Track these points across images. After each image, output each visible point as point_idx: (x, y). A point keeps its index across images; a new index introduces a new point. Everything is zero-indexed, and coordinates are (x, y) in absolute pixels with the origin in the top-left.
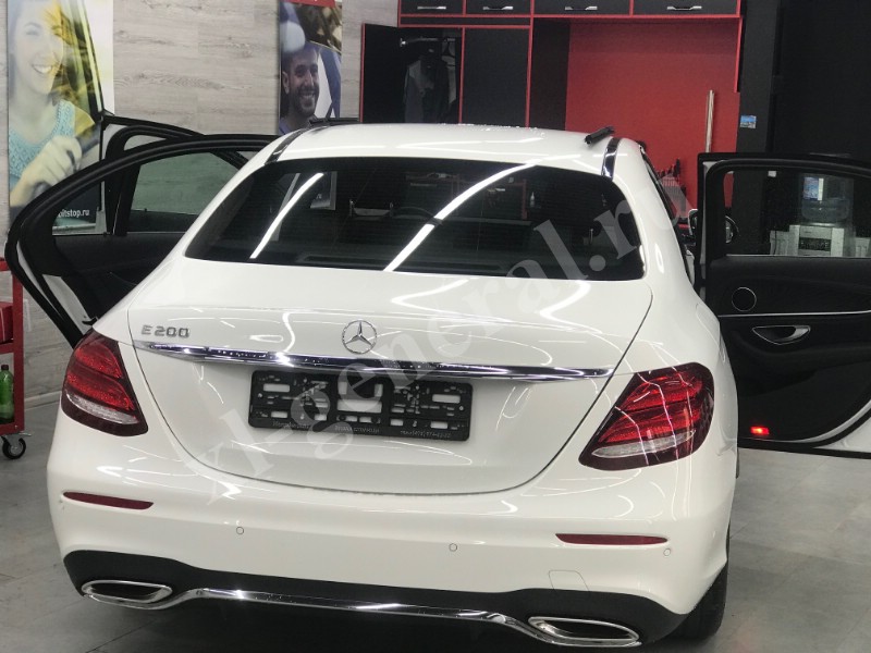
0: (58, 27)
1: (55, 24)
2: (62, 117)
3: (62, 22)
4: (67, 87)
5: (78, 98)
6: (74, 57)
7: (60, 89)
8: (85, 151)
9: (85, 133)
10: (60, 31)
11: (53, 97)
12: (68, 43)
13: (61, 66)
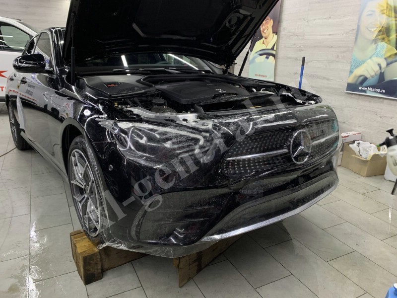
0: (384, 10)
1: (382, 9)
2: (379, 49)
3: (387, 8)
4: (385, 36)
5: (389, 41)
6: (391, 23)
7: (380, 37)
8: (388, 65)
9: (390, 56)
10: (385, 11)
11: (375, 41)
12: (389, 16)
13: (382, 27)
